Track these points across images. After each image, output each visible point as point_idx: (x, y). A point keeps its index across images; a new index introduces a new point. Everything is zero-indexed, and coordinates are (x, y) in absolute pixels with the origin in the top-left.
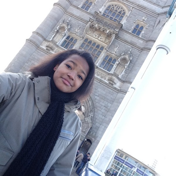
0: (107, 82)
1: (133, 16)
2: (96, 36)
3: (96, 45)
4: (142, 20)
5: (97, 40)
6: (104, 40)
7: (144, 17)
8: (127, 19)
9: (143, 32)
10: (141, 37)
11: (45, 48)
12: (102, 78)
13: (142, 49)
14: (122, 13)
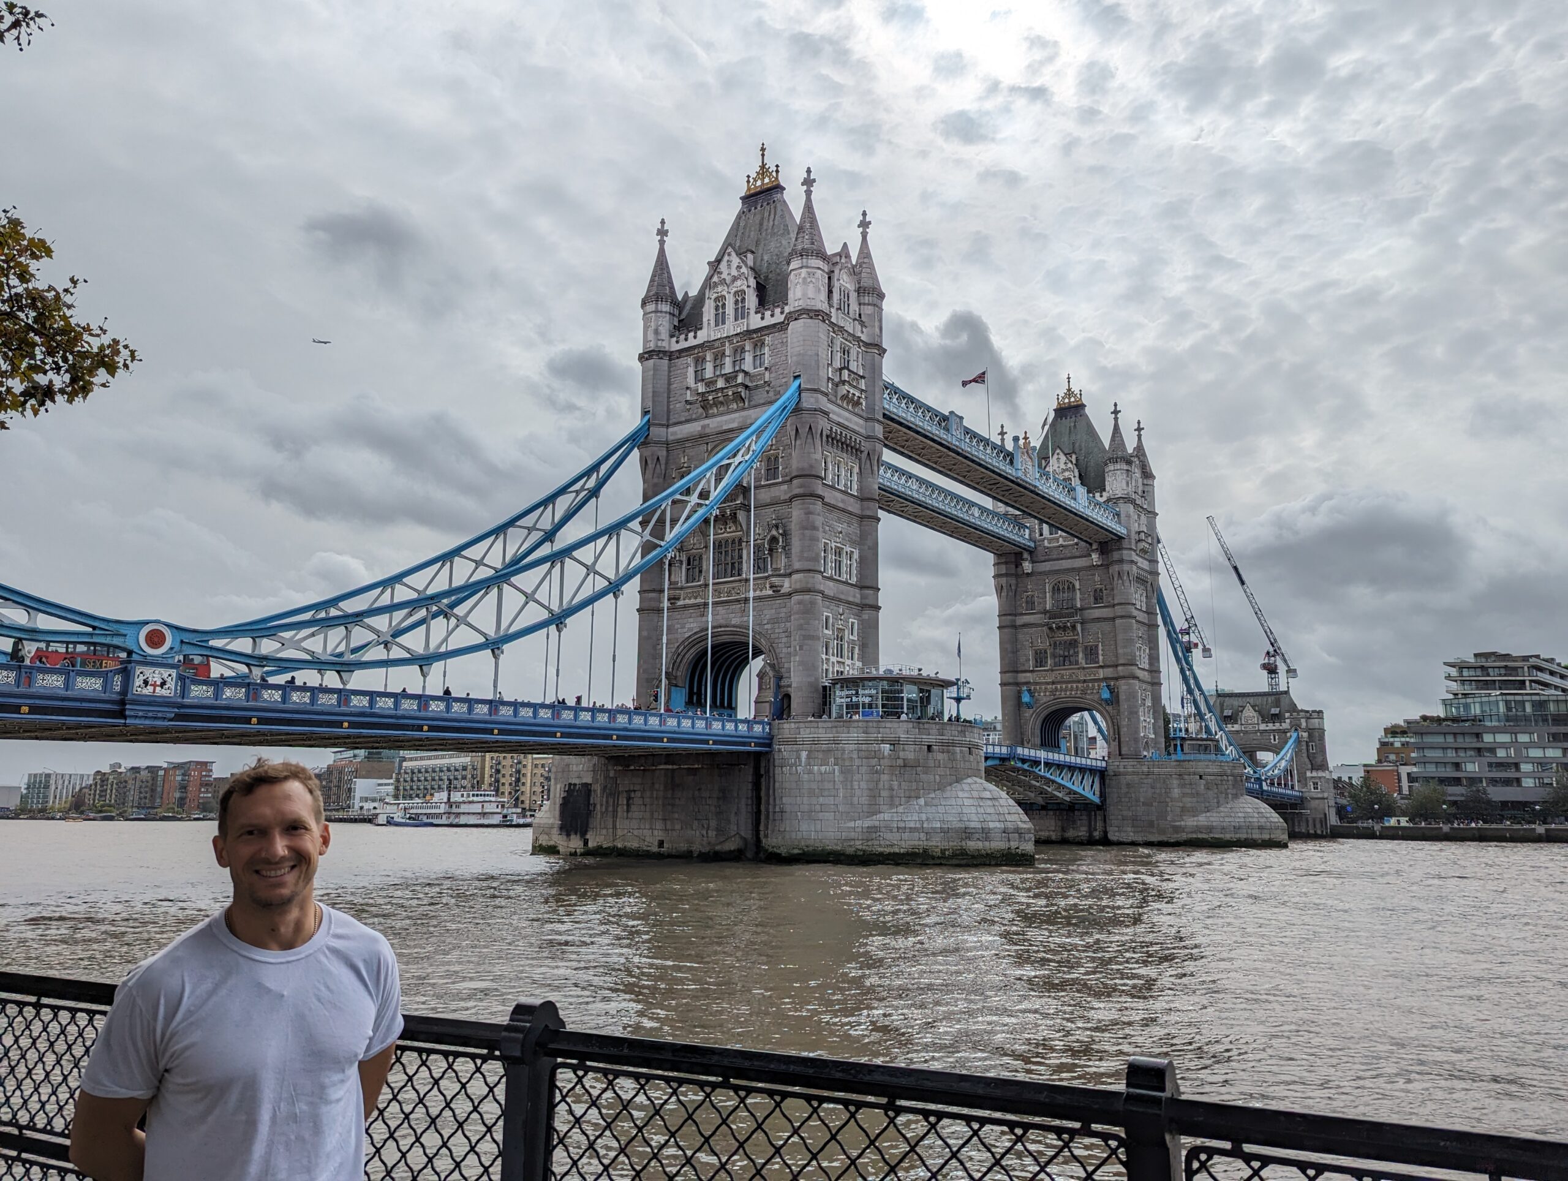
0: (771, 592)
2: (722, 529)
5: (725, 535)
6: (733, 528)
9: (781, 468)
11: (668, 604)
12: (761, 590)
13: (791, 500)
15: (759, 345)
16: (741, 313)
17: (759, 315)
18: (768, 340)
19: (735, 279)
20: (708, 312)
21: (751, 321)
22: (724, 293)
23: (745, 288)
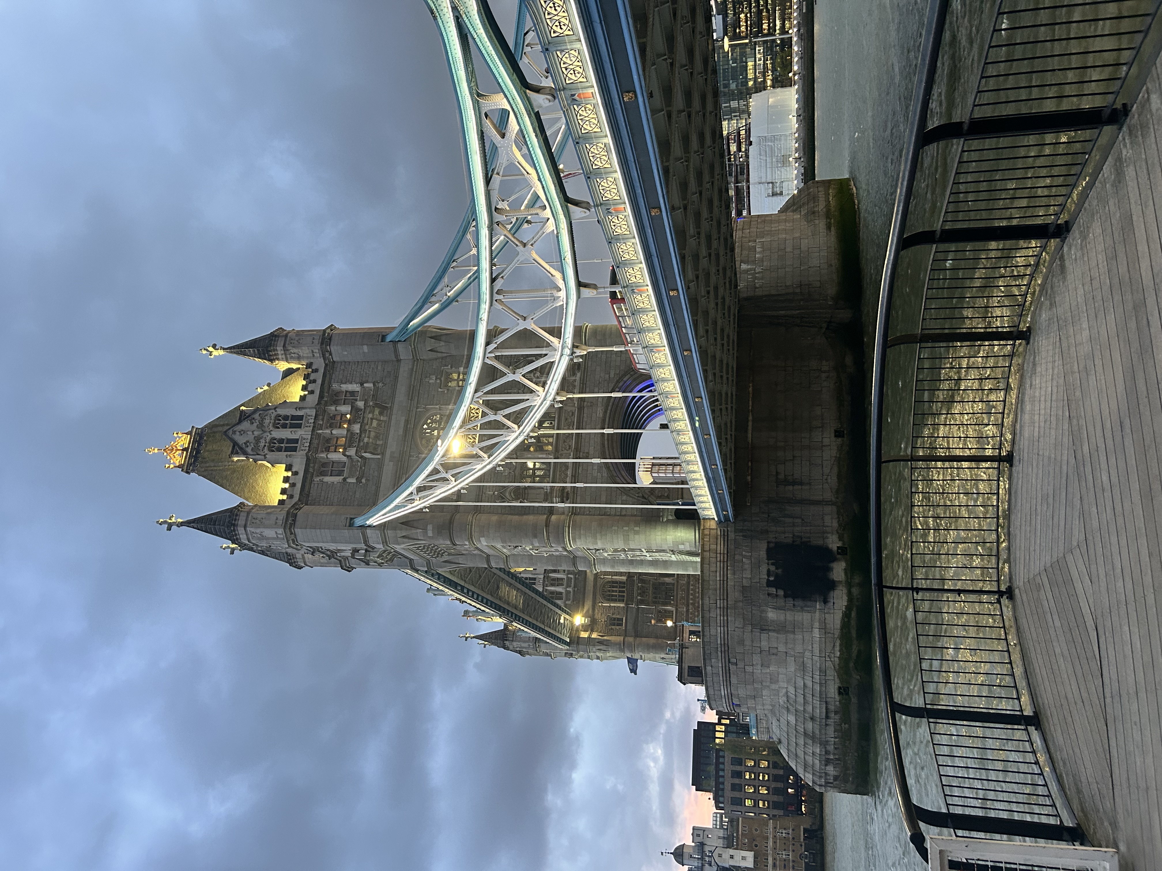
1: (435, 399)
4: (438, 381)
7: (431, 381)
8: (446, 405)
19: (261, 426)
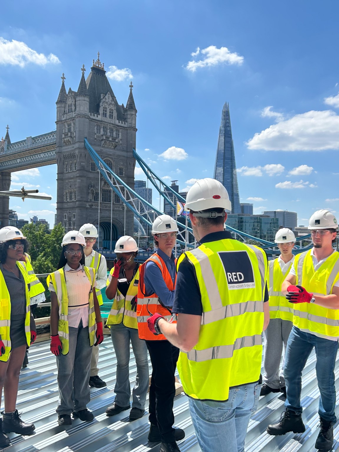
1: (116, 164)
2: (106, 186)
3: (108, 191)
4: (121, 165)
9: (124, 172)
10: (124, 176)
11: (88, 206)
12: (118, 208)
14: (110, 164)
15: (117, 131)
16: (111, 116)
17: (118, 121)
18: (121, 130)
19: (110, 104)
20: (101, 111)
21: (116, 122)
22: (107, 107)
23: (113, 109)
